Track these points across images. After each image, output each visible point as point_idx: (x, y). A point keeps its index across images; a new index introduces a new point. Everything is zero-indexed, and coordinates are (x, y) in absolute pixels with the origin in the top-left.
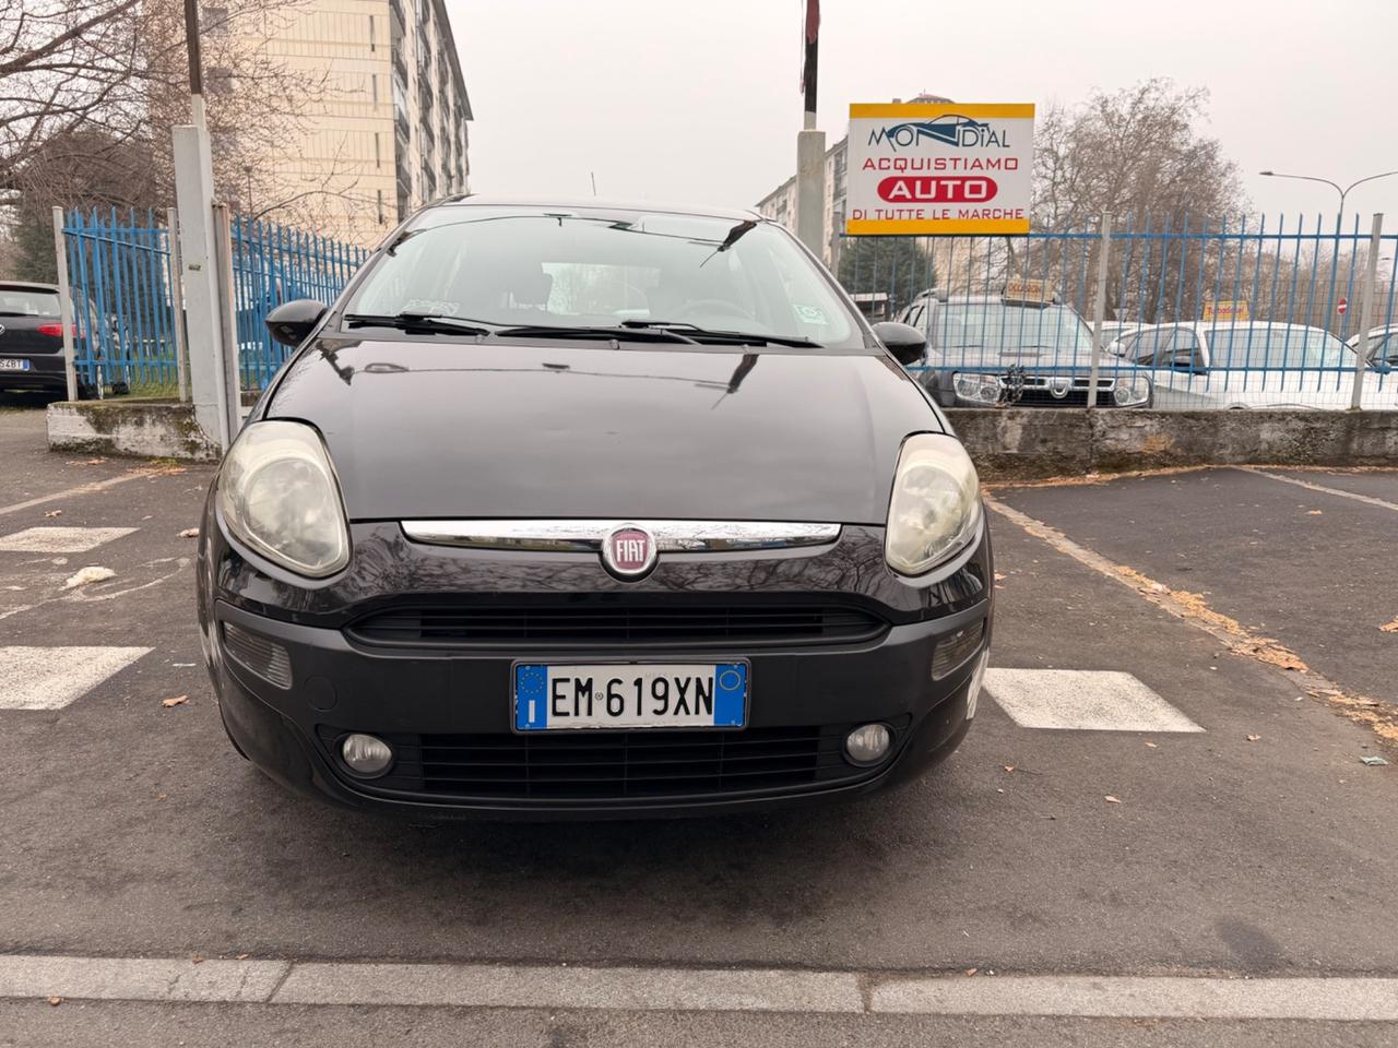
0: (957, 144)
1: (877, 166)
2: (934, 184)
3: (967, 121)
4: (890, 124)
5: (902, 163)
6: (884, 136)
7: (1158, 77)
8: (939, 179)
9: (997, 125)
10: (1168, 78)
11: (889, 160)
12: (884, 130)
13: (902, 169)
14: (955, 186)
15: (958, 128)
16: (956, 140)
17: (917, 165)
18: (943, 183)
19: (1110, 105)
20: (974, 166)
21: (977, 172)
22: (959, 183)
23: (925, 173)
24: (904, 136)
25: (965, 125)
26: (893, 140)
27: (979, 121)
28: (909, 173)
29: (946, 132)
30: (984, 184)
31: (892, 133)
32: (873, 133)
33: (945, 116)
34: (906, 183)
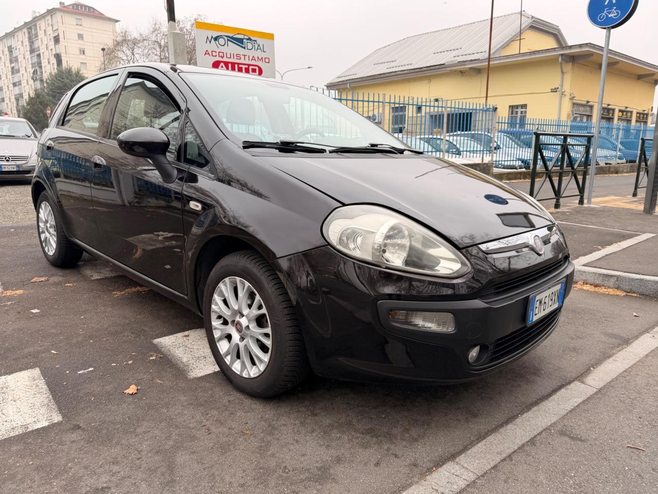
0: (244, 48)
1: (211, 54)
2: (236, 66)
3: (248, 38)
4: (215, 34)
5: (221, 54)
6: (213, 40)
7: (201, 14)
8: (238, 64)
9: (260, 41)
10: (205, 15)
11: (216, 52)
12: (212, 37)
13: (222, 57)
14: (245, 68)
15: (244, 40)
16: (244, 46)
17: (229, 56)
18: (240, 66)
19: (181, 23)
20: (252, 59)
21: (253, 62)
22: (247, 67)
23: (232, 60)
24: (221, 41)
25: (247, 39)
26: (217, 42)
27: (253, 38)
28: (225, 59)
29: (239, 42)
30: (257, 68)
31: (216, 39)
32: (207, 38)
33: (238, 34)
34: (224, 64)
